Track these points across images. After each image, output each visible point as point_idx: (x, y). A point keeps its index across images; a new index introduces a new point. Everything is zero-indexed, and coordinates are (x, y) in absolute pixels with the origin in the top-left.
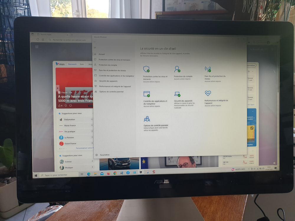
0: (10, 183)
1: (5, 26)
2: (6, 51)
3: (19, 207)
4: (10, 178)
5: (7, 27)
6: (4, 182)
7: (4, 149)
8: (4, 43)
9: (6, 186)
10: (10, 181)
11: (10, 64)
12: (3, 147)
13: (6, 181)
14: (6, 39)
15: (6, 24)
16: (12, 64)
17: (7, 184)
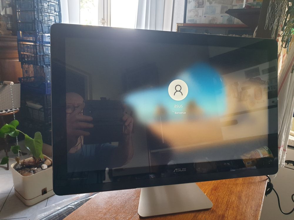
0: (36, 173)
1: (38, 31)
2: (37, 53)
3: (42, 196)
4: (36, 168)
5: (40, 31)
6: (30, 172)
7: (34, 141)
8: (36, 45)
9: (32, 175)
10: (36, 171)
11: (39, 65)
12: (34, 140)
13: (33, 171)
14: (38, 42)
15: (39, 29)
16: (42, 65)
17: (33, 174)
